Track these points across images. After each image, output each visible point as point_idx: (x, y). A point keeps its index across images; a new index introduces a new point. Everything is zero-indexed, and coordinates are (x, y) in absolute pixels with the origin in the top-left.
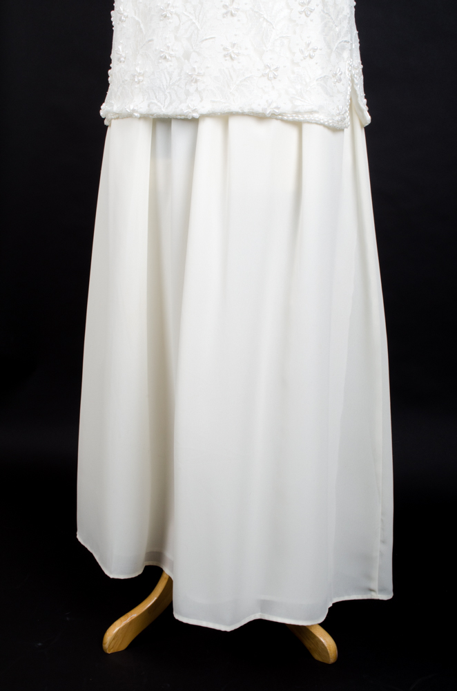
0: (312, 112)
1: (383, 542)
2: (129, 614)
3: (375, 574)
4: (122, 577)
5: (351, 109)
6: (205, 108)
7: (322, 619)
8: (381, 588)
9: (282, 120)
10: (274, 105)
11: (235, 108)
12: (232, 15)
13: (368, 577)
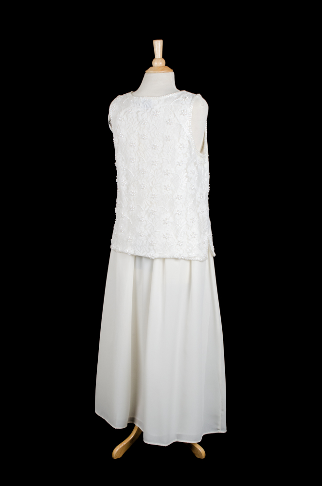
0: (195, 257)
1: (222, 410)
2: (122, 443)
3: (220, 423)
4: (120, 428)
5: (208, 252)
6: (157, 255)
7: (200, 441)
8: (221, 428)
9: (184, 259)
10: (182, 255)
11: (168, 256)
12: (166, 223)
13: (217, 424)
